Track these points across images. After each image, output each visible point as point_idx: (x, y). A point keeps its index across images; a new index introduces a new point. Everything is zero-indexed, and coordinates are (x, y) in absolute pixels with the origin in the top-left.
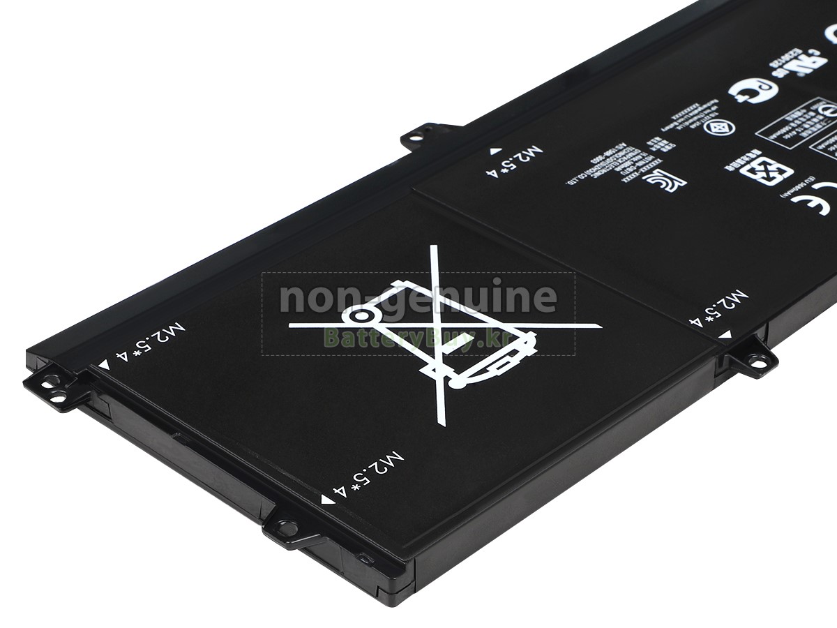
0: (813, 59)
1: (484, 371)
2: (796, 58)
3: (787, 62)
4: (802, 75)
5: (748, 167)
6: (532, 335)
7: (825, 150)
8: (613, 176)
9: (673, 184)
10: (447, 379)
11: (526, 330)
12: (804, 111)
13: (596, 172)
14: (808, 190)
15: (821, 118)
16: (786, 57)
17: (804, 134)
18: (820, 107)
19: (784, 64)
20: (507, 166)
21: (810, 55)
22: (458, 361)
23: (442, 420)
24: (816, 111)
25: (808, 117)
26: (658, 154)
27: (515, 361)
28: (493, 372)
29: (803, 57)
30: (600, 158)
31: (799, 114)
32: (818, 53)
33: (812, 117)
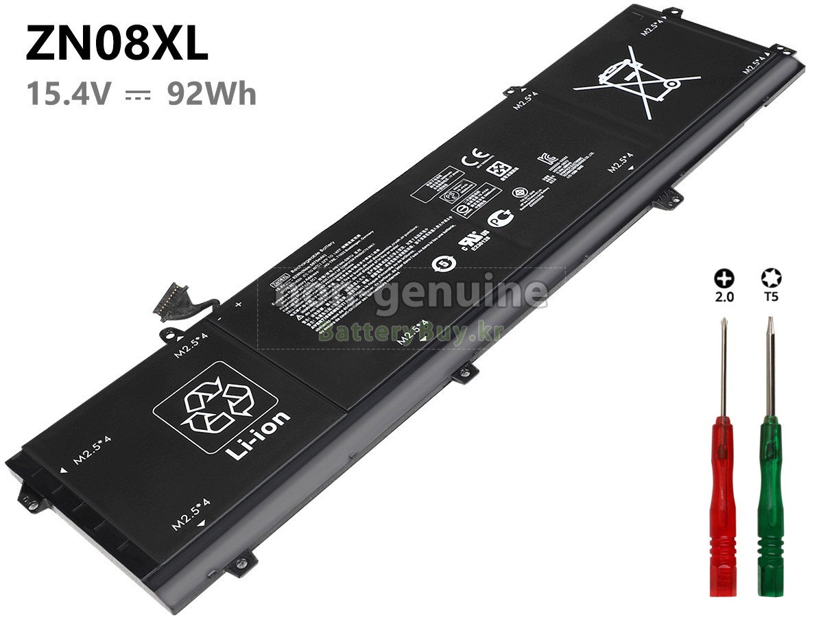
0: (465, 244)
1: (618, 67)
2: (475, 244)
3: (480, 241)
4: (474, 232)
5: (508, 170)
6: (601, 83)
7: (469, 184)
8: (572, 160)
9: (544, 157)
10: (632, 62)
11: (604, 84)
12: (476, 207)
13: (581, 160)
14: (481, 160)
15: (468, 204)
16: (480, 244)
17: (478, 192)
18: (468, 211)
19: (482, 239)
20: (624, 160)
21: (467, 246)
22: (629, 70)
23: (630, 48)
24: (470, 207)
25: (475, 204)
26: (551, 174)
27: (606, 72)
28: (614, 67)
29: (471, 245)
30: (579, 169)
31: (479, 205)
32: (463, 248)
33: (472, 204)
